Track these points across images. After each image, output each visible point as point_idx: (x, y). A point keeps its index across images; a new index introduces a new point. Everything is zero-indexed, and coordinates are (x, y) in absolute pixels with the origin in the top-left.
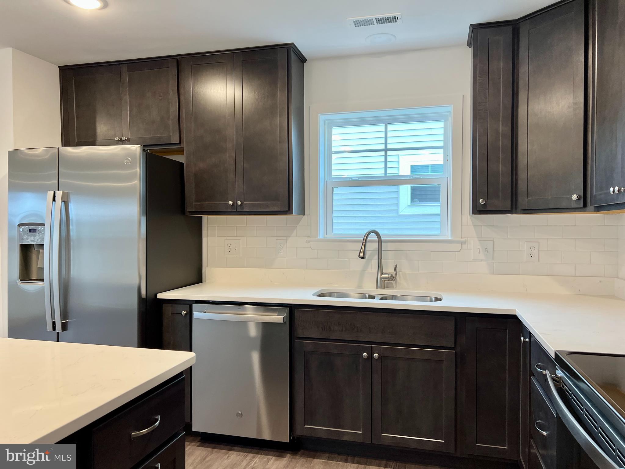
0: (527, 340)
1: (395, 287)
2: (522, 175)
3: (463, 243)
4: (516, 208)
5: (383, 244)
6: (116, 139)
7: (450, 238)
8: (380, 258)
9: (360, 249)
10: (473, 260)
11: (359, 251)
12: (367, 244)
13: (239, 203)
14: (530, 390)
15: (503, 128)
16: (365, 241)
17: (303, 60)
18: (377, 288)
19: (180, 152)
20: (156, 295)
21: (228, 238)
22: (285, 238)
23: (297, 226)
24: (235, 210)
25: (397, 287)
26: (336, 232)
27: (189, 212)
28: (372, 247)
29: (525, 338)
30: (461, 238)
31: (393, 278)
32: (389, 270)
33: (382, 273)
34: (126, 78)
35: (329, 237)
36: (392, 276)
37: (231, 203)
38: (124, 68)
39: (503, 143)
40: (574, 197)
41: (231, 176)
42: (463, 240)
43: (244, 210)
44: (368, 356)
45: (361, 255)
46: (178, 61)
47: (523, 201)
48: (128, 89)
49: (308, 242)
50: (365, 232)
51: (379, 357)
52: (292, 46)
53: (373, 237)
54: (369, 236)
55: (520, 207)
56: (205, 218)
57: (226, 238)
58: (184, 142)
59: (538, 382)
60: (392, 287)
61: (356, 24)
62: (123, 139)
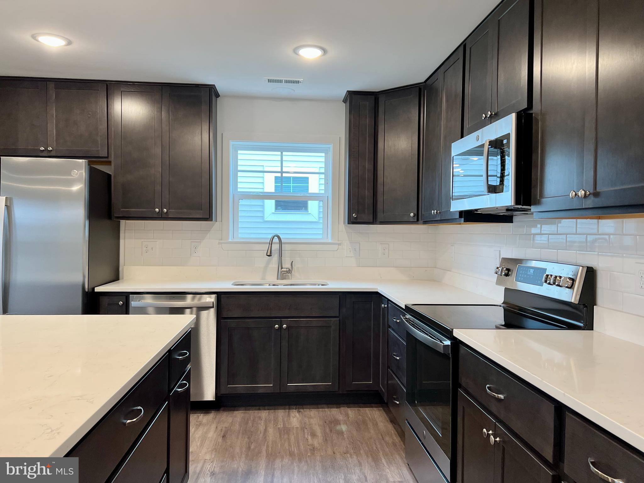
0: (386, 306)
1: (290, 278)
2: (380, 199)
3: (339, 244)
4: (376, 221)
5: (283, 245)
6: (41, 149)
7: (330, 240)
8: (280, 256)
9: (267, 250)
10: (346, 257)
11: (267, 251)
12: (272, 245)
13: (165, 210)
14: (388, 336)
15: (368, 165)
16: (271, 243)
17: (217, 95)
18: (278, 279)
19: (109, 163)
20: (93, 289)
21: (145, 240)
22: (199, 241)
23: (209, 231)
24: (161, 216)
25: (292, 279)
26: (240, 236)
27: (116, 217)
28: (275, 247)
29: (384, 305)
30: (338, 241)
31: (289, 271)
32: (286, 265)
33: (282, 268)
34: (53, 94)
35: (236, 240)
36: (289, 270)
37: (157, 210)
38: (51, 85)
39: (368, 175)
40: (412, 214)
41: (158, 188)
42: (339, 242)
43: (169, 216)
44: (279, 327)
45: (269, 254)
46: (107, 85)
47: (380, 216)
48: (54, 104)
49: (219, 243)
50: (270, 236)
51: (287, 327)
52: (214, 87)
53: (276, 240)
54: (274, 239)
55: (379, 220)
56: (123, 222)
57: (143, 240)
58: (113, 156)
59: (393, 330)
60: (289, 279)
61: (269, 81)
62: (49, 149)
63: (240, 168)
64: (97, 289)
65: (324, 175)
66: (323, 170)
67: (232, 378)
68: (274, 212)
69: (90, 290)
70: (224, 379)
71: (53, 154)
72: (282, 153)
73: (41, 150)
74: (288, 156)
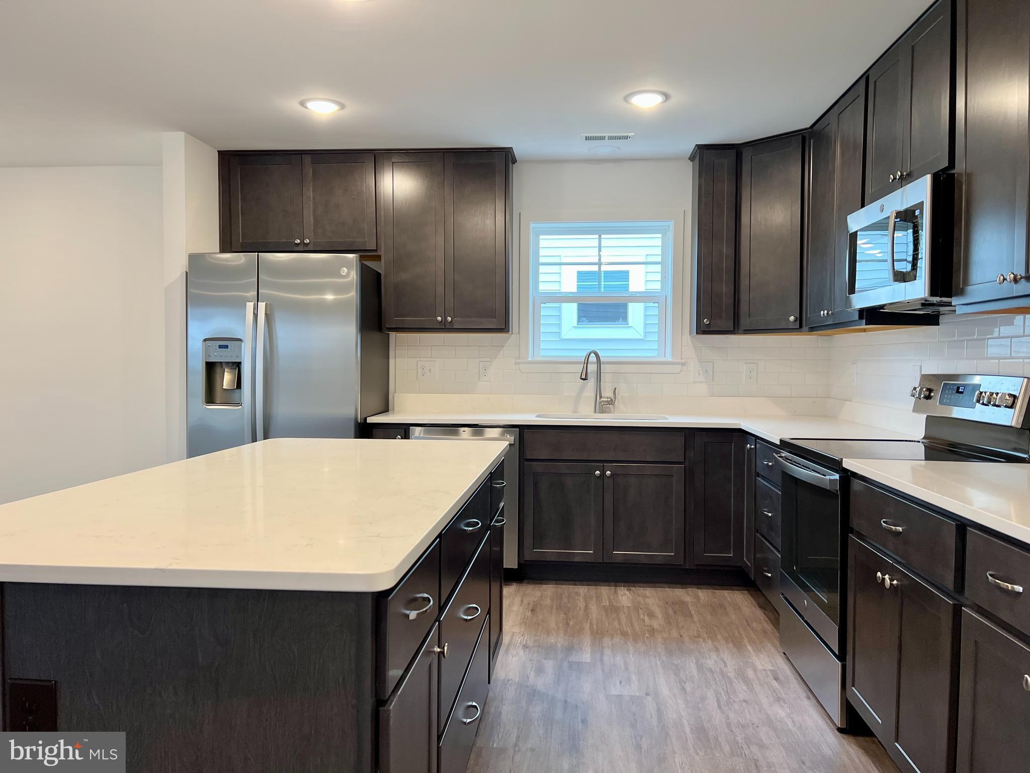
0: (753, 447)
1: (613, 411)
2: (744, 297)
3: (683, 364)
4: (738, 329)
5: (601, 365)
6: (296, 242)
7: (669, 358)
8: (599, 380)
9: (581, 372)
10: (693, 382)
11: (580, 374)
12: (588, 365)
13: (449, 319)
14: (755, 487)
15: (726, 250)
16: (587, 362)
17: (514, 161)
18: (595, 412)
19: (378, 258)
20: (365, 419)
21: (421, 359)
22: (490, 360)
23: (503, 346)
24: (444, 327)
25: (615, 412)
26: (542, 353)
27: (387, 328)
28: (592, 368)
29: (751, 445)
30: (682, 359)
31: (611, 402)
32: (607, 393)
33: (601, 397)
34: (309, 170)
35: (537, 359)
36: (612, 400)
37: (439, 318)
38: (307, 160)
39: (727, 263)
40: (792, 318)
41: (440, 290)
42: (683, 361)
43: (455, 327)
44: (600, 475)
45: (583, 377)
46: (375, 155)
47: (744, 322)
48: (311, 183)
49: (516, 363)
50: (585, 354)
51: (611, 475)
52: (511, 150)
53: (593, 358)
54: (590, 358)
55: (742, 328)
56: (393, 335)
57: (418, 359)
58: (383, 249)
59: (763, 478)
60: (610, 412)
61: (587, 138)
62: (305, 242)
63: (542, 260)
64: (371, 420)
65: (659, 266)
66: (659, 259)
67: (539, 540)
68: (575, 325)
69: (363, 421)
70: (528, 541)
71: (311, 248)
72: (600, 236)
73: (297, 244)
74: (608, 240)
